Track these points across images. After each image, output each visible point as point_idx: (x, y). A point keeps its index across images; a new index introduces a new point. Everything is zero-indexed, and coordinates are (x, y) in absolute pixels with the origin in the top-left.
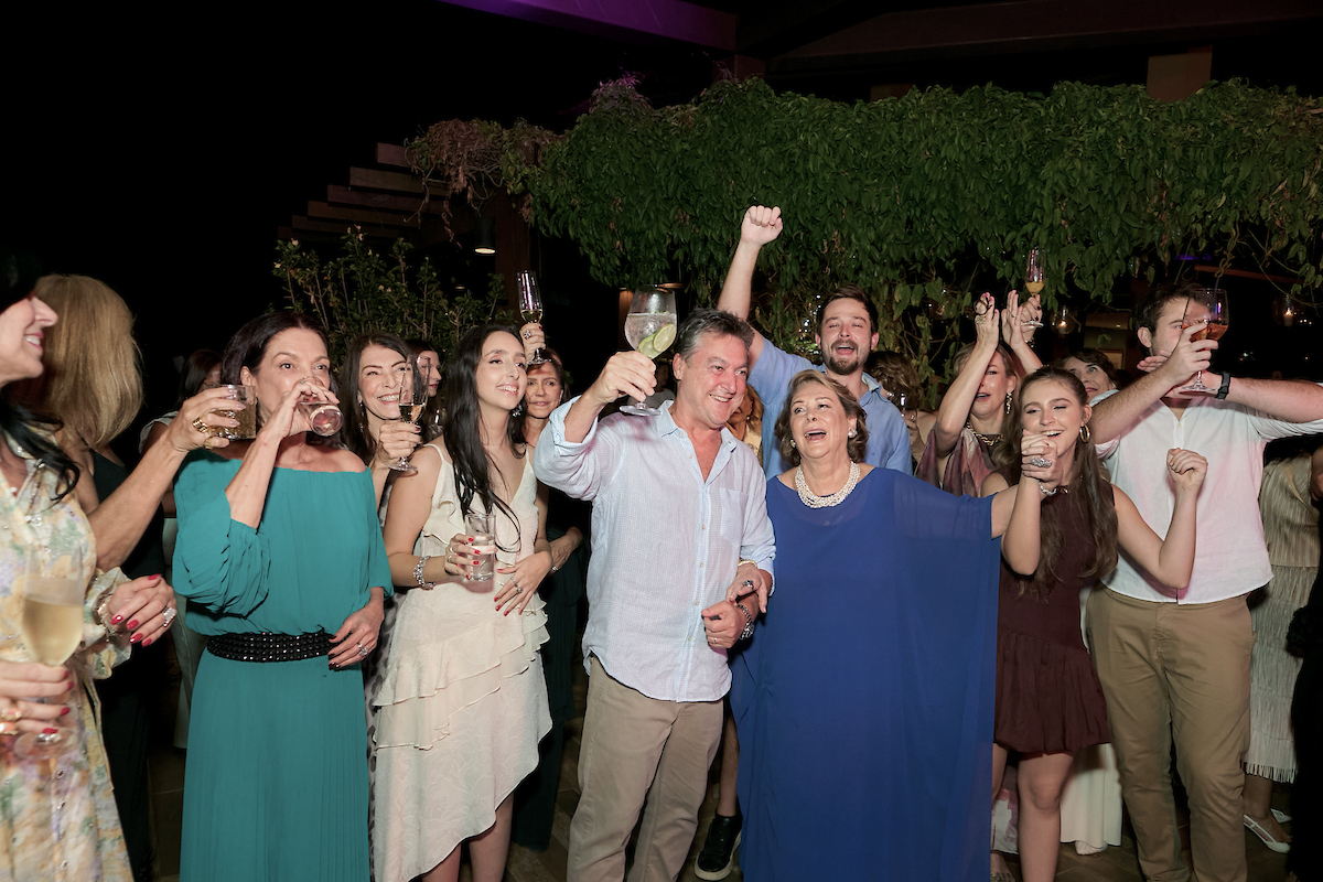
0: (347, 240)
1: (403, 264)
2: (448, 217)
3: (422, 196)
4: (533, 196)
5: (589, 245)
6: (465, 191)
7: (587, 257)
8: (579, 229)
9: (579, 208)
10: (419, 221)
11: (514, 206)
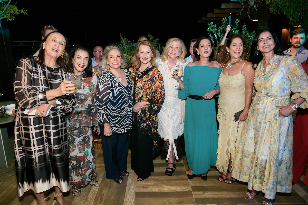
0: (223, 21)
1: (237, 26)
2: (249, 13)
3: (242, 8)
4: (274, 4)
5: (290, 16)
6: (253, 6)
7: (289, 19)
8: (288, 12)
9: (288, 6)
10: (240, 15)
11: (267, 8)
